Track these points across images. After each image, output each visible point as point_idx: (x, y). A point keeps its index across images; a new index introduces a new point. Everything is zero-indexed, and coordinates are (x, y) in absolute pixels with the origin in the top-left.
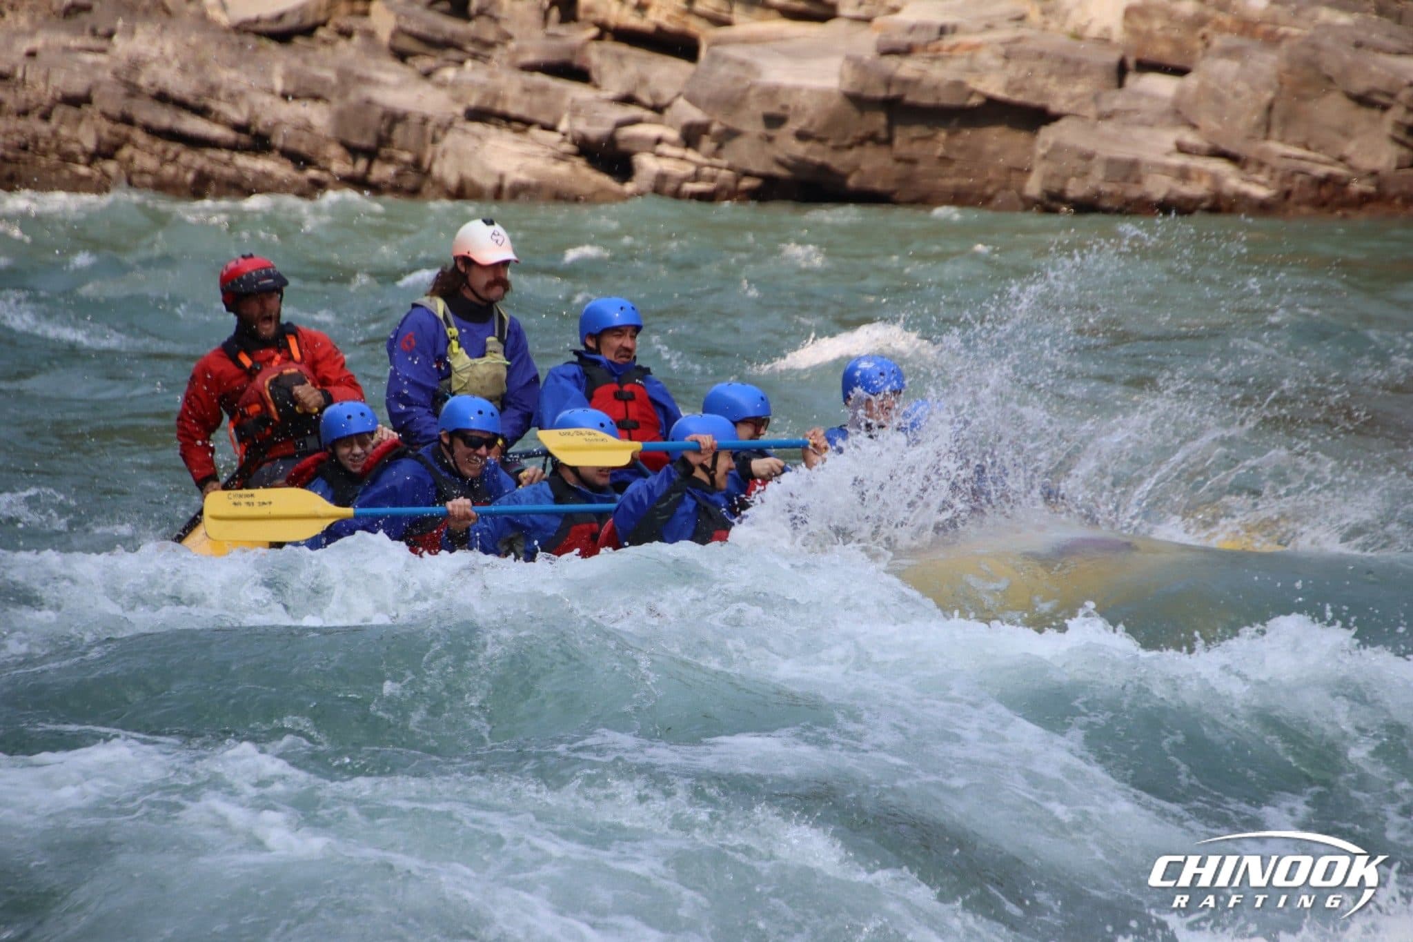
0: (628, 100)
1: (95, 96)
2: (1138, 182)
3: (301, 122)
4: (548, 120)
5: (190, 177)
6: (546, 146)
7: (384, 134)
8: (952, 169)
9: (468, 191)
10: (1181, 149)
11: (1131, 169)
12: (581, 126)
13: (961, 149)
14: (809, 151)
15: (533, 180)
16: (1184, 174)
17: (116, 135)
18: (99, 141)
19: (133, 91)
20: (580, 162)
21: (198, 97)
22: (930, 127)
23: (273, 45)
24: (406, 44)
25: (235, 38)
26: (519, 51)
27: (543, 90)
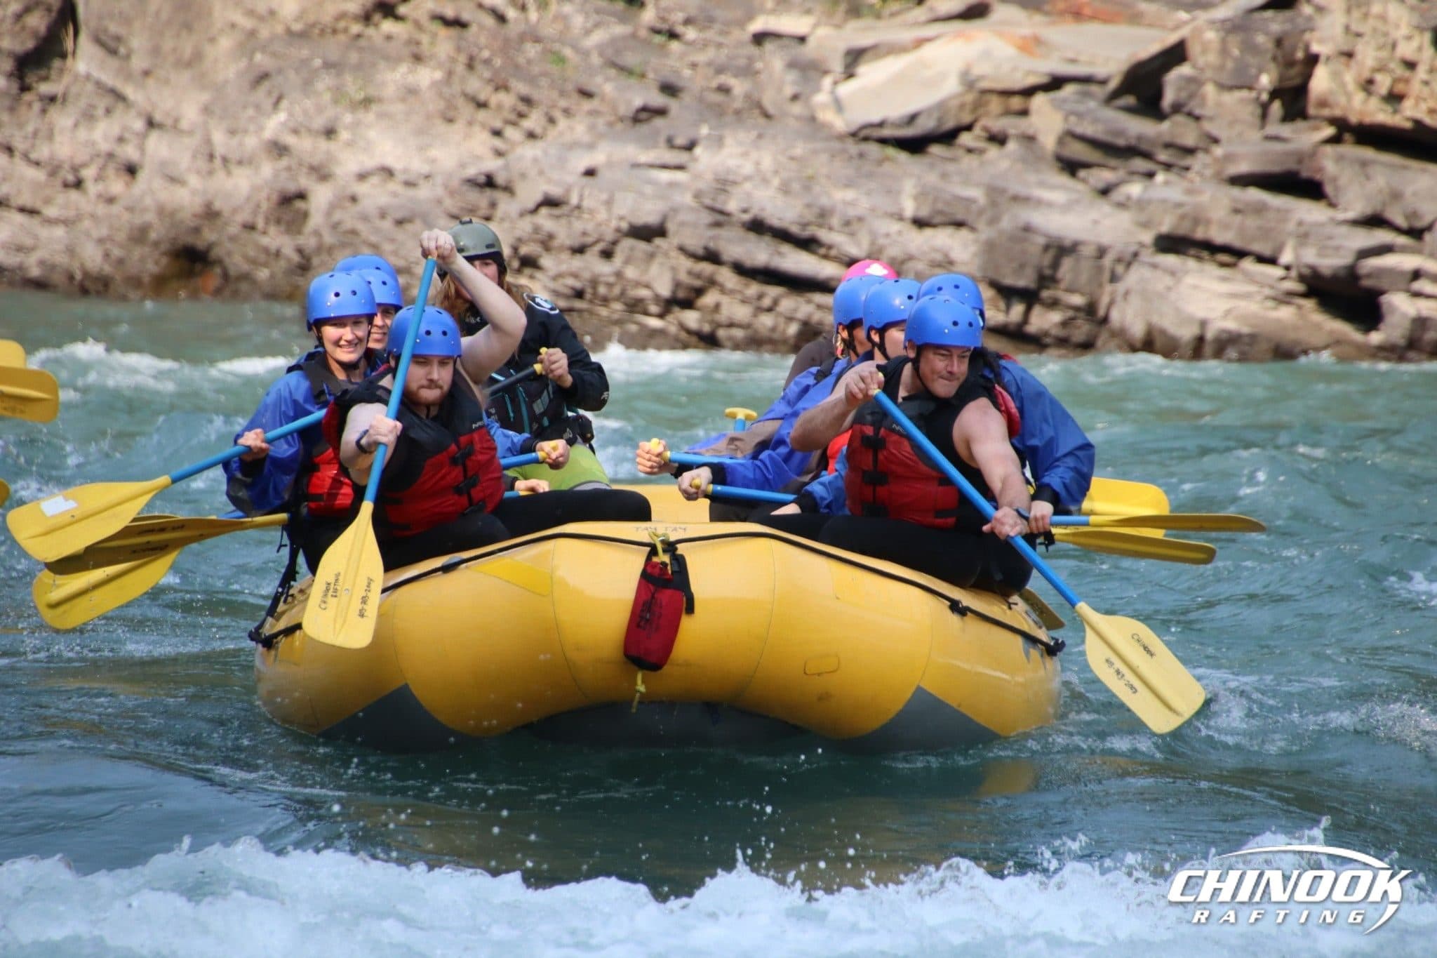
0: (1374, 221)
1: (671, 227)
3: (938, 257)
4: (1265, 249)
5: (793, 329)
6: (1262, 285)
7: (1048, 272)
9: (1158, 343)
12: (1311, 257)
15: (1245, 330)
17: (698, 276)
18: (677, 285)
19: (721, 218)
20: (1309, 304)
21: (805, 225)
23: (903, 156)
24: (1078, 151)
25: (853, 148)
26: (1229, 158)
27: (1260, 209)
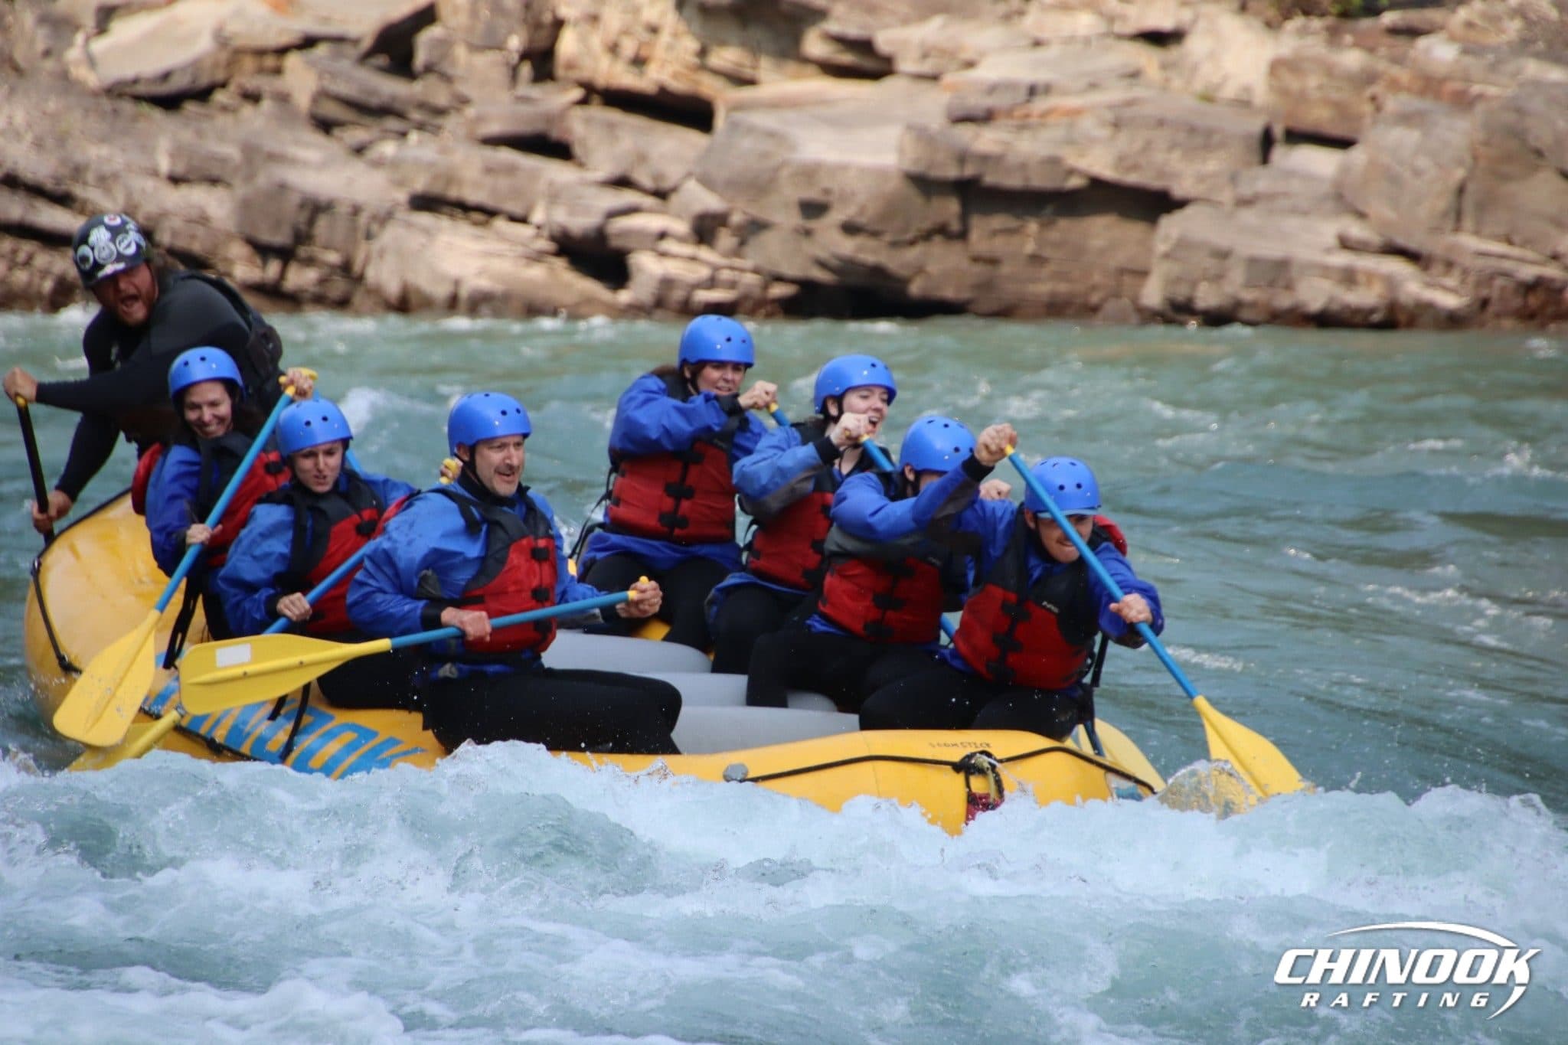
0: (622, 182)
2: (1289, 287)
3: (195, 213)
4: (516, 208)
5: (48, 285)
6: (514, 243)
7: (303, 227)
8: (1046, 271)
9: (414, 300)
10: (1345, 244)
11: (1279, 271)
12: (561, 217)
13: (1057, 245)
14: (860, 249)
15: (499, 288)
16: (1349, 277)
20: (560, 264)
21: (58, 180)
22: (1018, 216)
23: (157, 114)
24: (332, 110)
25: (106, 104)
26: (480, 119)
27: (511, 170)
